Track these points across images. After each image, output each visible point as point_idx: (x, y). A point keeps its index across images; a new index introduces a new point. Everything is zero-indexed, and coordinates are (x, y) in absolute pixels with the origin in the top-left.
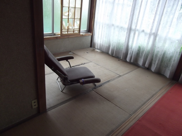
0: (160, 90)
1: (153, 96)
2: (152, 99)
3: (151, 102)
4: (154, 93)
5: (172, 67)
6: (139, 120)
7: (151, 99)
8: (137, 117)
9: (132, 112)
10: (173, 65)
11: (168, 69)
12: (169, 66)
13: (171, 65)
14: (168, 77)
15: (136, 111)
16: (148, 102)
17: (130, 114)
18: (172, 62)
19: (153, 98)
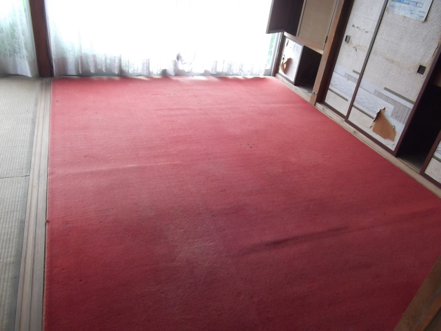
0: (36, 105)
1: (34, 123)
2: (38, 128)
3: (40, 134)
4: (31, 116)
5: (26, 49)
6: (50, 174)
7: (36, 129)
8: (41, 171)
9: (24, 171)
10: (26, 44)
11: (21, 58)
12: (17, 50)
13: (23, 45)
14: (29, 75)
15: (29, 163)
16: (35, 137)
17: (25, 174)
18: (22, 37)
19: (38, 126)
